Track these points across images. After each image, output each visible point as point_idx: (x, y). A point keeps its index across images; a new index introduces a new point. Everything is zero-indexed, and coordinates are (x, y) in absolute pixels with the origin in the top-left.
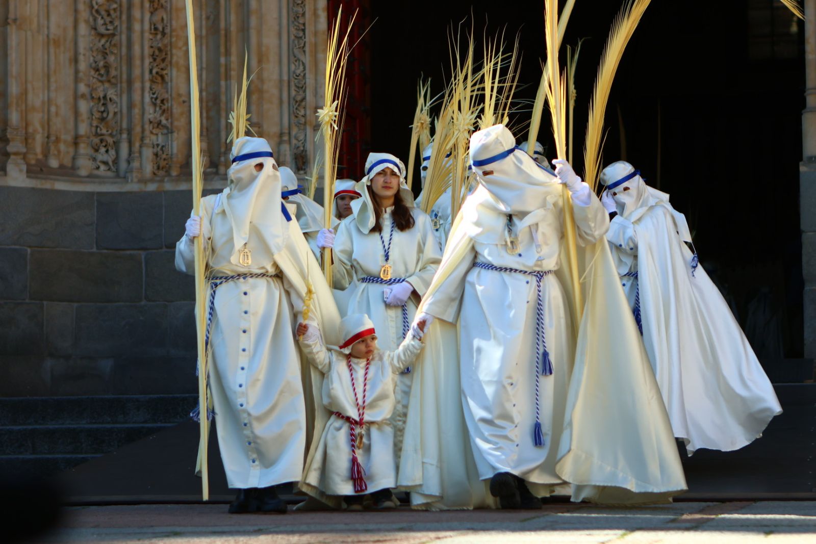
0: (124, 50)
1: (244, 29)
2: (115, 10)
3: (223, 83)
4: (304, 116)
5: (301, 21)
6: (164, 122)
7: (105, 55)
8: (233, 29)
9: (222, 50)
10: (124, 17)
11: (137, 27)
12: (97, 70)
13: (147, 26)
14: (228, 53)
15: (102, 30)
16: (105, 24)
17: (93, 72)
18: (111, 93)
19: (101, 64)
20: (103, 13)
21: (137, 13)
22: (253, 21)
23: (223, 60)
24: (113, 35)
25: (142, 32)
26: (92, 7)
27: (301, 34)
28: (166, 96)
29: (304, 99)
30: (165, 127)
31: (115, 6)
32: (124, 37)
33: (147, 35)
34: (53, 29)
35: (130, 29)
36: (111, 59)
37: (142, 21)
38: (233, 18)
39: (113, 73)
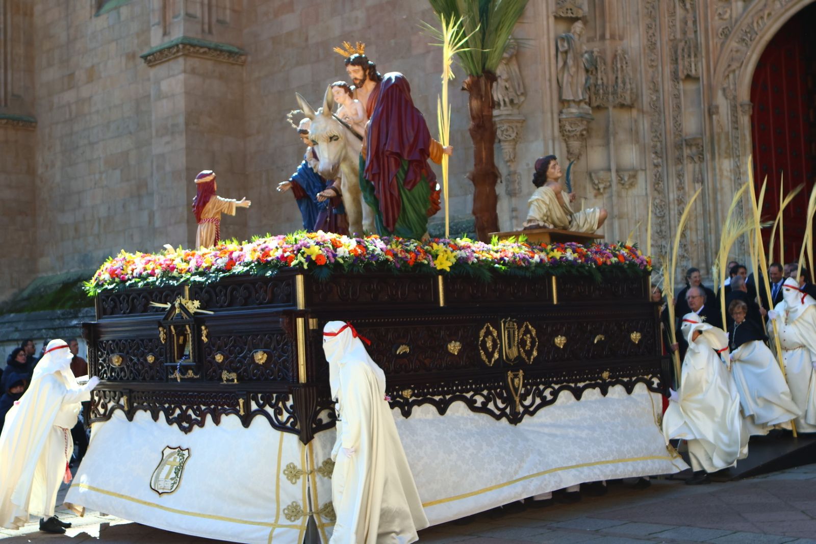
0: (668, 224)
1: (716, 210)
2: (664, 205)
3: (709, 236)
4: (744, 249)
5: (740, 204)
6: (686, 255)
7: (660, 226)
8: (712, 211)
9: (708, 220)
10: (667, 208)
11: (672, 212)
12: (658, 233)
13: (676, 212)
14: (710, 222)
15: (659, 215)
16: (660, 212)
17: (656, 234)
18: (664, 243)
19: (659, 231)
20: (658, 206)
21: (672, 206)
22: (719, 207)
23: (708, 225)
24: (664, 216)
25: (675, 215)
26: (654, 205)
27: (741, 211)
28: (685, 243)
29: (744, 241)
30: (686, 257)
31: (663, 203)
32: (668, 217)
33: (677, 216)
34: (637, 217)
35: (669, 213)
36: (663, 228)
37: (674, 210)
38: (711, 205)
39: (664, 233)
